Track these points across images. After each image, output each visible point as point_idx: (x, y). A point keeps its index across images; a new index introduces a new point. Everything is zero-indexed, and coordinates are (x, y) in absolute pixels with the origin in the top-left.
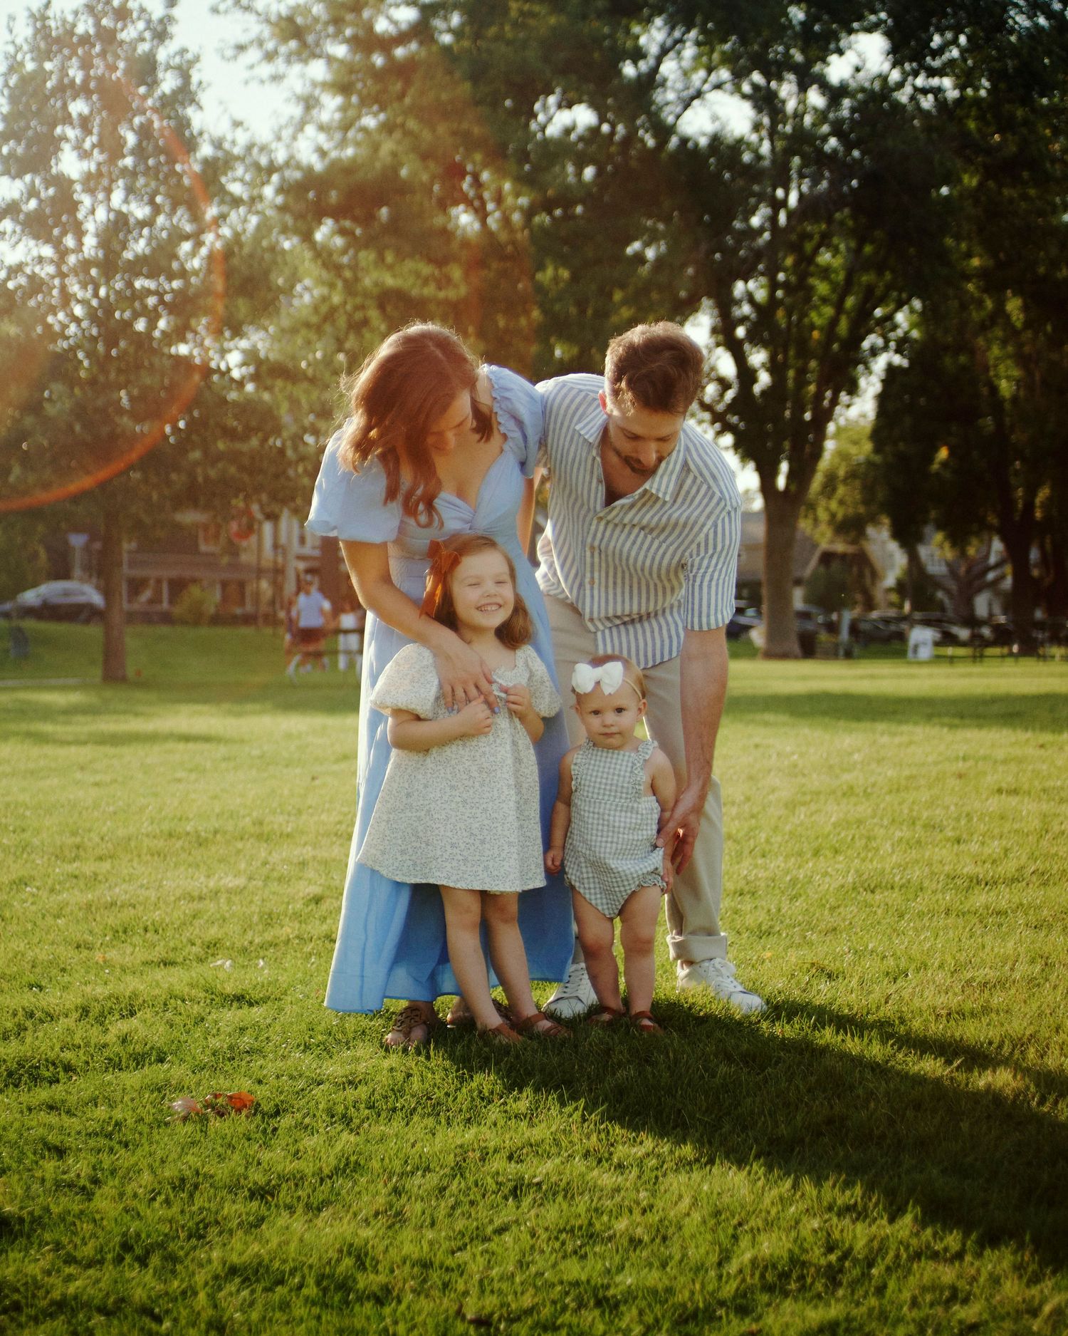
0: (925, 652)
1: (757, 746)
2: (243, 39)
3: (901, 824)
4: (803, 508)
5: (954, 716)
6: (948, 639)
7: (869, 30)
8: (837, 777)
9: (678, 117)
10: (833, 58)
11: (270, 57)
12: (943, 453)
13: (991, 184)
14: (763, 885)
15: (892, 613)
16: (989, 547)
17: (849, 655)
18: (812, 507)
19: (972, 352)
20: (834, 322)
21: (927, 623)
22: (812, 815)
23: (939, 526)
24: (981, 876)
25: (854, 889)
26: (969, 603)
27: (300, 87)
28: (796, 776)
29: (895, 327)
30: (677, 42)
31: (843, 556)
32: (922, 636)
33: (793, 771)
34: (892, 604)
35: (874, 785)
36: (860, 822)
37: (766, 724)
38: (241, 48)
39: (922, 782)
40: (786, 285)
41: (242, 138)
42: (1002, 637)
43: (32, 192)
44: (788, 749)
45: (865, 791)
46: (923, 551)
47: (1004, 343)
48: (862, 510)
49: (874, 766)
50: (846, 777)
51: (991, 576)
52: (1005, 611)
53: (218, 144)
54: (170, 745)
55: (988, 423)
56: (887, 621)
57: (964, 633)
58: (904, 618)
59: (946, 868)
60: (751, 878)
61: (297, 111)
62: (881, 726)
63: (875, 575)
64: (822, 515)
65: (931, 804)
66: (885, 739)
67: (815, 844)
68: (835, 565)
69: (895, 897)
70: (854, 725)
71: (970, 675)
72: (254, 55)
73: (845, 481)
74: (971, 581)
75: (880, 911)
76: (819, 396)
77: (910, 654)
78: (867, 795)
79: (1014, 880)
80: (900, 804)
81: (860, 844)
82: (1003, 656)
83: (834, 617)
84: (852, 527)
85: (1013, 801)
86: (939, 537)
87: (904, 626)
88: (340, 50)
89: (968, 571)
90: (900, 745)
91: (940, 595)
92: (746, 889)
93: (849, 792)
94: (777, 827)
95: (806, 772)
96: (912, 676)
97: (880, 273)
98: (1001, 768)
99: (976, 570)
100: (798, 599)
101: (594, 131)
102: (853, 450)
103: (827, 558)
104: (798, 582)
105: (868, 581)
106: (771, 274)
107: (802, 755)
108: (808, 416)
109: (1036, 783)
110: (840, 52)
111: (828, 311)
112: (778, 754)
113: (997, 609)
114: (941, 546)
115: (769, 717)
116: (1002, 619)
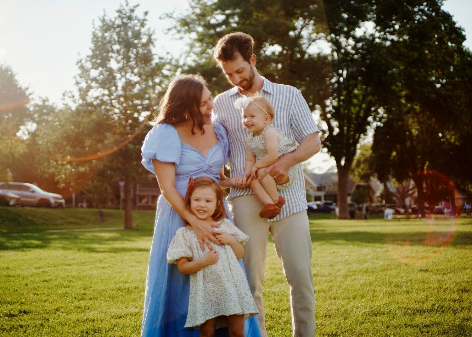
0: (390, 217)
1: (334, 252)
2: (170, 26)
3: (386, 284)
4: (350, 171)
5: (403, 241)
6: (397, 212)
7: (368, 20)
8: (362, 265)
9: (307, 48)
10: (357, 29)
11: (179, 32)
12: (394, 154)
13: (409, 68)
14: (334, 312)
15: (379, 204)
16: (409, 183)
17: (366, 218)
18: (353, 171)
19: (403, 121)
20: (359, 112)
21: (390, 207)
22: (353, 280)
23: (394, 177)
24: (418, 309)
25: (369, 314)
26: (403, 201)
27: (189, 41)
28: (347, 264)
29: (378, 113)
30: (307, 24)
31: (363, 186)
32: (389, 212)
33: (347, 263)
34: (379, 202)
35: (375, 268)
36: (371, 284)
37: (337, 244)
38: (169, 29)
39: (393, 267)
40: (343, 101)
41: (169, 57)
42: (415, 211)
43: (101, 73)
44: (345, 254)
45: (372, 271)
46: (389, 184)
47: (413, 117)
48: (369, 171)
49: (375, 260)
50: (365, 265)
51: (410, 192)
52: (415, 203)
53: (161, 58)
54: (133, 253)
55: (408, 143)
56: (377, 207)
57: (402, 211)
58: (384, 206)
59: (405, 305)
60: (330, 309)
61: (188, 48)
62: (377, 245)
63: (374, 192)
64: (356, 173)
65: (396, 276)
66: (379, 250)
67: (354, 294)
68: (361, 190)
69: (384, 318)
70: (368, 244)
71: (405, 225)
72: (174, 31)
73: (364, 162)
74: (404, 194)
75: (379, 325)
76: (354, 135)
77: (385, 218)
78: (373, 272)
79: (431, 310)
80: (385, 276)
81: (371, 293)
82: (416, 218)
83: (361, 205)
84: (365, 177)
85: (427, 274)
86: (394, 180)
87: (383, 208)
88: (200, 29)
89: (403, 190)
90: (384, 252)
91: (394, 198)
92: (327, 314)
93: (366, 271)
94: (340, 286)
95: (351, 262)
96: (386, 226)
97: (373, 96)
98: (420, 261)
99: (406, 190)
100: (349, 200)
101: (281, 53)
102: (366, 153)
103: (358, 187)
104: (349, 195)
105: (371, 194)
106: (338, 97)
107: (350, 256)
108: (351, 141)
109: (434, 267)
110: (359, 27)
111: (357, 109)
112: (341, 256)
113: (412, 203)
114: (394, 183)
115: (339, 241)
116: (414, 206)
